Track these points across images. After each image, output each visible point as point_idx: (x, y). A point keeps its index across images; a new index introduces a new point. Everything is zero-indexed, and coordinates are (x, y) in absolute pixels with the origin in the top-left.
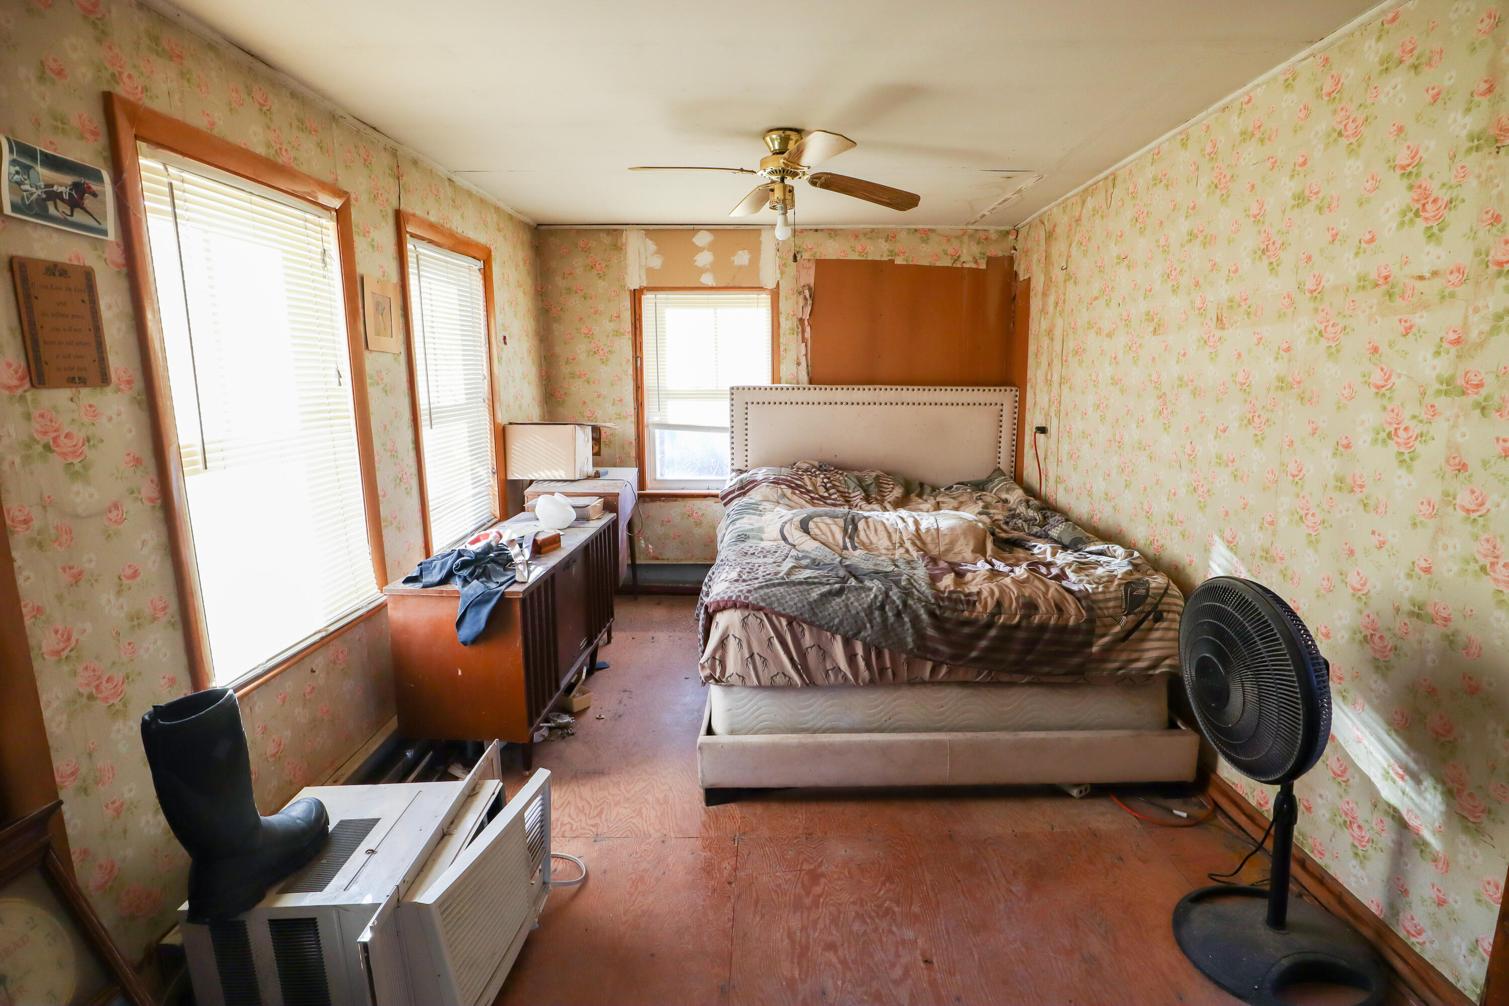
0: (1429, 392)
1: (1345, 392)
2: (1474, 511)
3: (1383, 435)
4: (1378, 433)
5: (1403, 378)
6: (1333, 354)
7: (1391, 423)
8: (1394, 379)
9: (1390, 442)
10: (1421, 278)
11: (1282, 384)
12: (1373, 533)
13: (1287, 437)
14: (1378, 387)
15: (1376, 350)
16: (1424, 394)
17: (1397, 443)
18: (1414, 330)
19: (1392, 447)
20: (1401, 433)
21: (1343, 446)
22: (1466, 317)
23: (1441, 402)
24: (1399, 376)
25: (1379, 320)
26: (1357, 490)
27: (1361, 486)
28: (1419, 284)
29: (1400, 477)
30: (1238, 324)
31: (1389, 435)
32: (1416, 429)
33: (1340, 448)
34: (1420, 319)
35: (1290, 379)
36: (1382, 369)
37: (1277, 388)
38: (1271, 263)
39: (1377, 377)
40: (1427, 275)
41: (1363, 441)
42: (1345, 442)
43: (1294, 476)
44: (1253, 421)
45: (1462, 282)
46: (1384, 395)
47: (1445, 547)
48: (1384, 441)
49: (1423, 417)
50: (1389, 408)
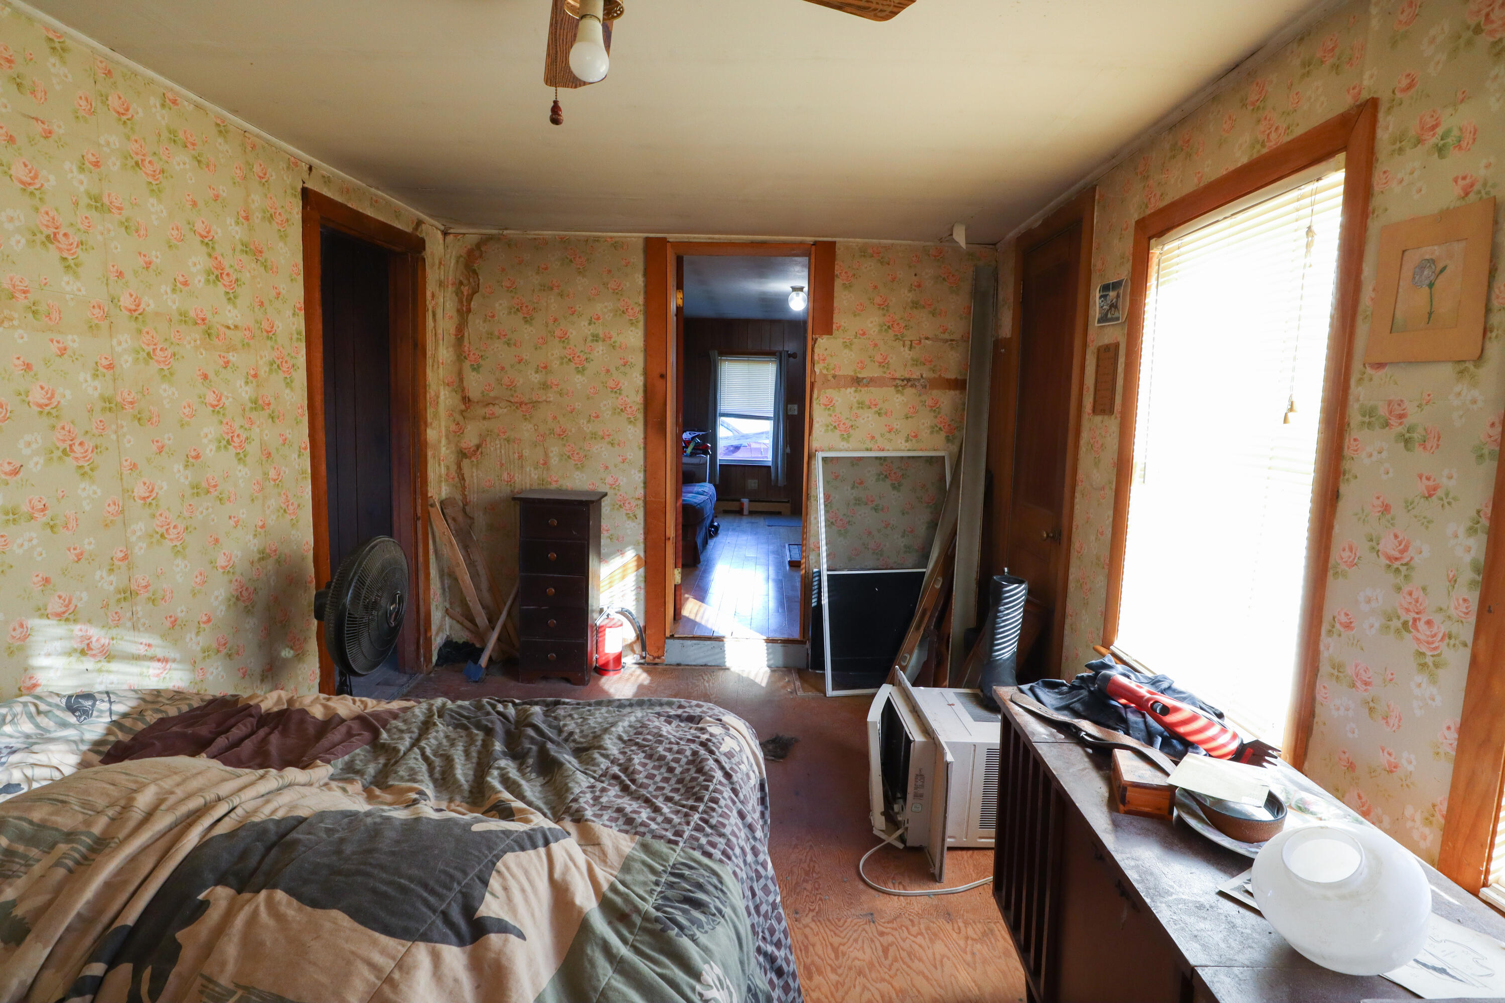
0: (246, 409)
1: (187, 411)
2: (277, 479)
3: (224, 443)
4: (220, 442)
5: (230, 399)
6: (167, 375)
7: (227, 433)
8: (224, 399)
9: (230, 447)
10: (228, 328)
12: (230, 517)
14: (214, 406)
15: (205, 377)
16: (244, 410)
17: (235, 447)
18: (230, 364)
19: (232, 451)
20: (235, 439)
21: (192, 457)
22: (256, 361)
23: (255, 415)
24: (227, 398)
25: (204, 353)
26: (212, 490)
27: (215, 486)
28: (227, 331)
29: (240, 471)
31: (228, 442)
32: (243, 435)
33: (190, 460)
34: (232, 357)
36: (214, 392)
39: (211, 398)
40: (232, 327)
41: (209, 449)
42: (193, 453)
45: (253, 337)
46: (218, 412)
48: (225, 447)
49: (246, 426)
50: (225, 421)
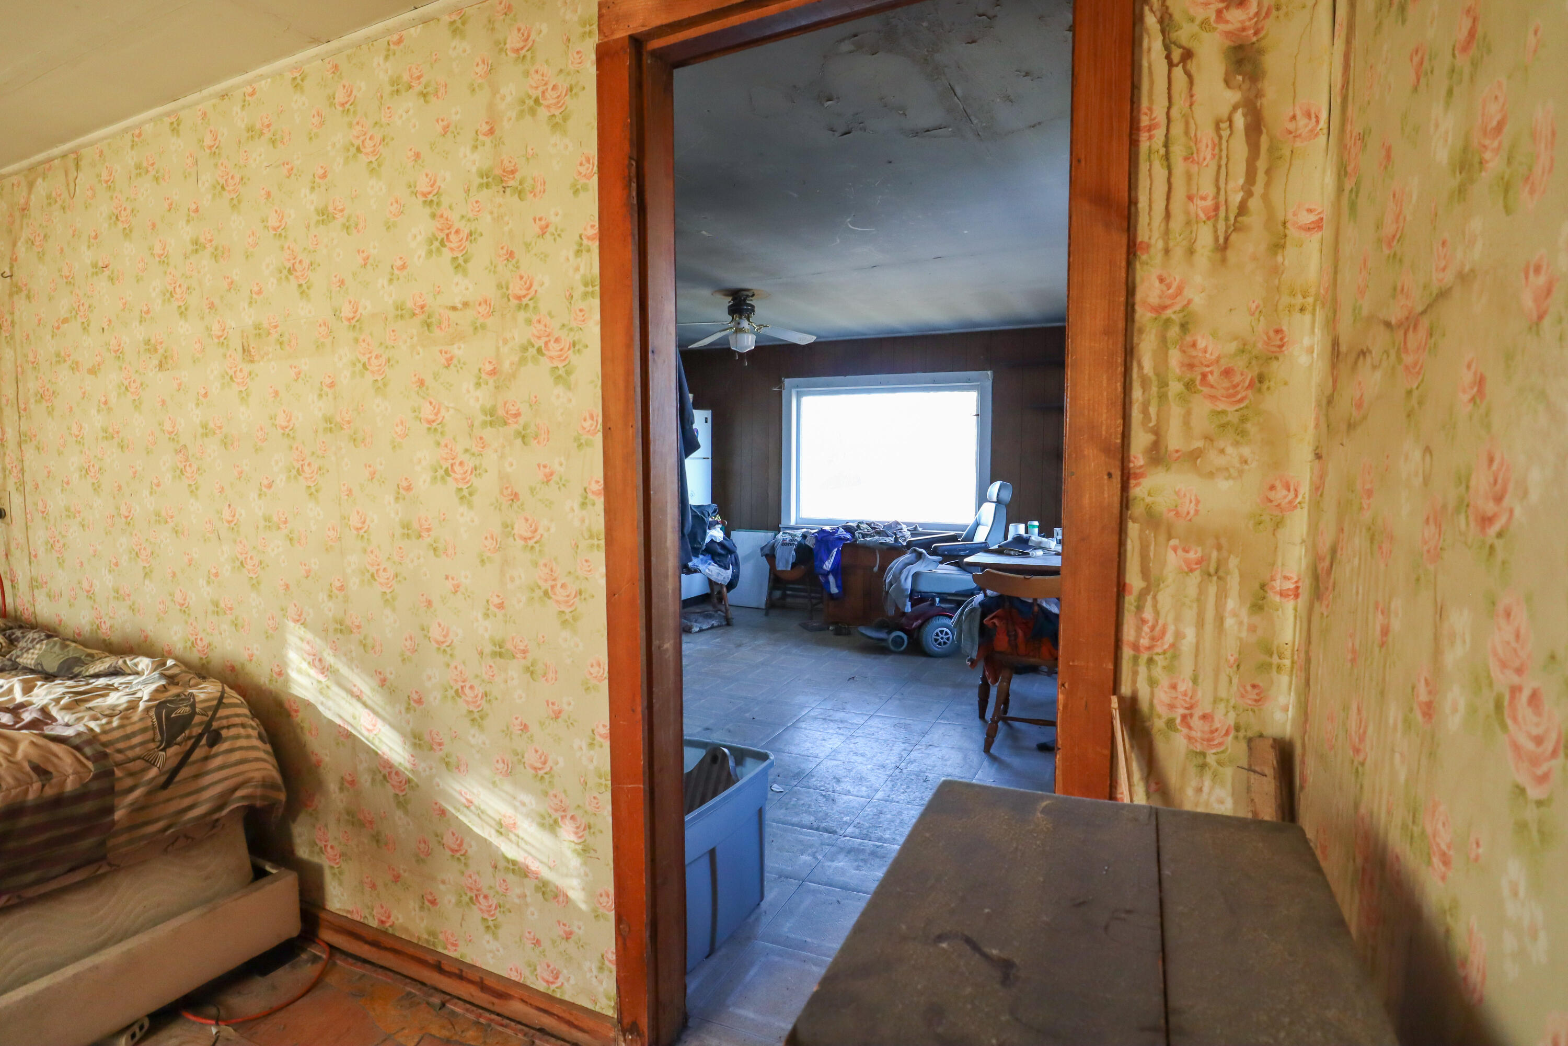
0: (476, 423)
1: (398, 429)
2: (530, 538)
3: (441, 472)
4: (436, 471)
5: (452, 411)
6: (380, 388)
7: (446, 459)
8: (443, 412)
9: (449, 479)
10: (454, 308)
11: (331, 425)
12: (447, 577)
13: (344, 485)
14: (430, 422)
15: (421, 383)
16: (471, 426)
17: (456, 479)
18: (455, 361)
19: (451, 484)
20: (457, 468)
21: (404, 489)
22: (498, 349)
23: (488, 433)
24: (447, 409)
25: (421, 351)
26: (424, 534)
27: (429, 530)
28: (452, 314)
29: (462, 515)
30: (270, 356)
31: (446, 471)
32: (470, 463)
33: (402, 491)
34: (458, 351)
35: (338, 419)
36: (431, 403)
37: (325, 430)
38: (300, 286)
39: (427, 412)
40: (460, 306)
41: (422, 481)
42: (405, 484)
43: (358, 529)
44: (303, 471)
45: (491, 314)
46: (436, 430)
47: (512, 579)
48: (443, 478)
49: (475, 449)
50: (443, 443)
